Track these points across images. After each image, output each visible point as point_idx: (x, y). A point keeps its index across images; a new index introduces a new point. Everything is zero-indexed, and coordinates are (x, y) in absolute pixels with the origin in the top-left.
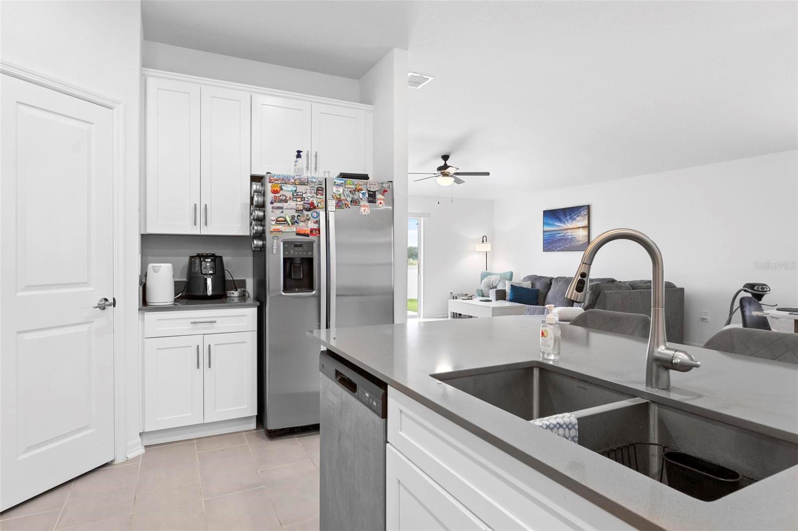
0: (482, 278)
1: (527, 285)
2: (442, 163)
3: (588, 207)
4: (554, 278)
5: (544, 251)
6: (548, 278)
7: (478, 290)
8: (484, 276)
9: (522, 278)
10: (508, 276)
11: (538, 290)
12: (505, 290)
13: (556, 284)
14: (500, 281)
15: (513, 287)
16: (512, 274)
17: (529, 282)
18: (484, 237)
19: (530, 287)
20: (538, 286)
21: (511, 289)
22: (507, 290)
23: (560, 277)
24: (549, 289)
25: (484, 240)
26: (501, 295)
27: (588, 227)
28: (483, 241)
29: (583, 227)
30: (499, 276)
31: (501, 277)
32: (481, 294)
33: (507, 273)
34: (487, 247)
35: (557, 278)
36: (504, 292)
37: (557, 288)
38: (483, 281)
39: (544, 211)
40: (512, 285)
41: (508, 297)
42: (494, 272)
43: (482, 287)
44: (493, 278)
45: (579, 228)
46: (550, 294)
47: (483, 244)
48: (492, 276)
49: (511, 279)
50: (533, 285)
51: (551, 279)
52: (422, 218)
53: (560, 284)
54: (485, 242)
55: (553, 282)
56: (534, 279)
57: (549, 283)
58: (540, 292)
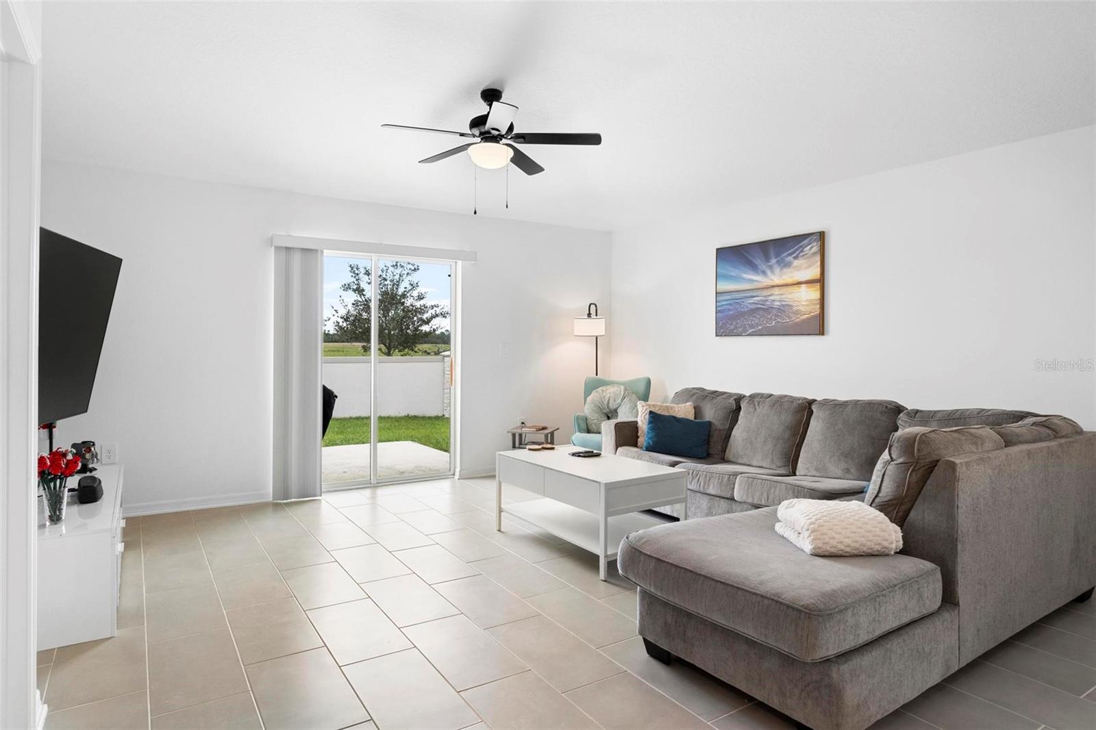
0: (587, 393)
1: (685, 411)
2: (481, 108)
3: (821, 236)
4: (744, 396)
5: (717, 336)
6: (730, 395)
7: (578, 418)
8: (592, 386)
9: (671, 395)
10: (641, 388)
11: (710, 423)
12: (637, 422)
13: (751, 410)
14: (624, 398)
15: (654, 417)
16: (649, 382)
17: (689, 405)
18: (593, 307)
19: (691, 417)
20: (710, 414)
21: (650, 422)
22: (640, 423)
23: (759, 394)
24: (734, 421)
25: (592, 311)
26: (627, 436)
27: (821, 281)
28: (589, 315)
29: (808, 282)
30: (622, 387)
31: (626, 389)
32: (583, 426)
33: (638, 380)
34: (597, 327)
35: (752, 397)
36: (633, 427)
37: (754, 420)
38: (589, 399)
39: (717, 249)
40: (651, 412)
41: (642, 440)
42: (612, 379)
43: (588, 410)
44: (610, 391)
45: (799, 283)
46: (738, 433)
47: (589, 320)
48: (608, 387)
49: (645, 397)
50: (698, 411)
51: (739, 399)
52: (460, 263)
53: (763, 409)
54: (593, 316)
55: (743, 405)
56: (700, 396)
57: (735, 407)
58: (713, 427)
